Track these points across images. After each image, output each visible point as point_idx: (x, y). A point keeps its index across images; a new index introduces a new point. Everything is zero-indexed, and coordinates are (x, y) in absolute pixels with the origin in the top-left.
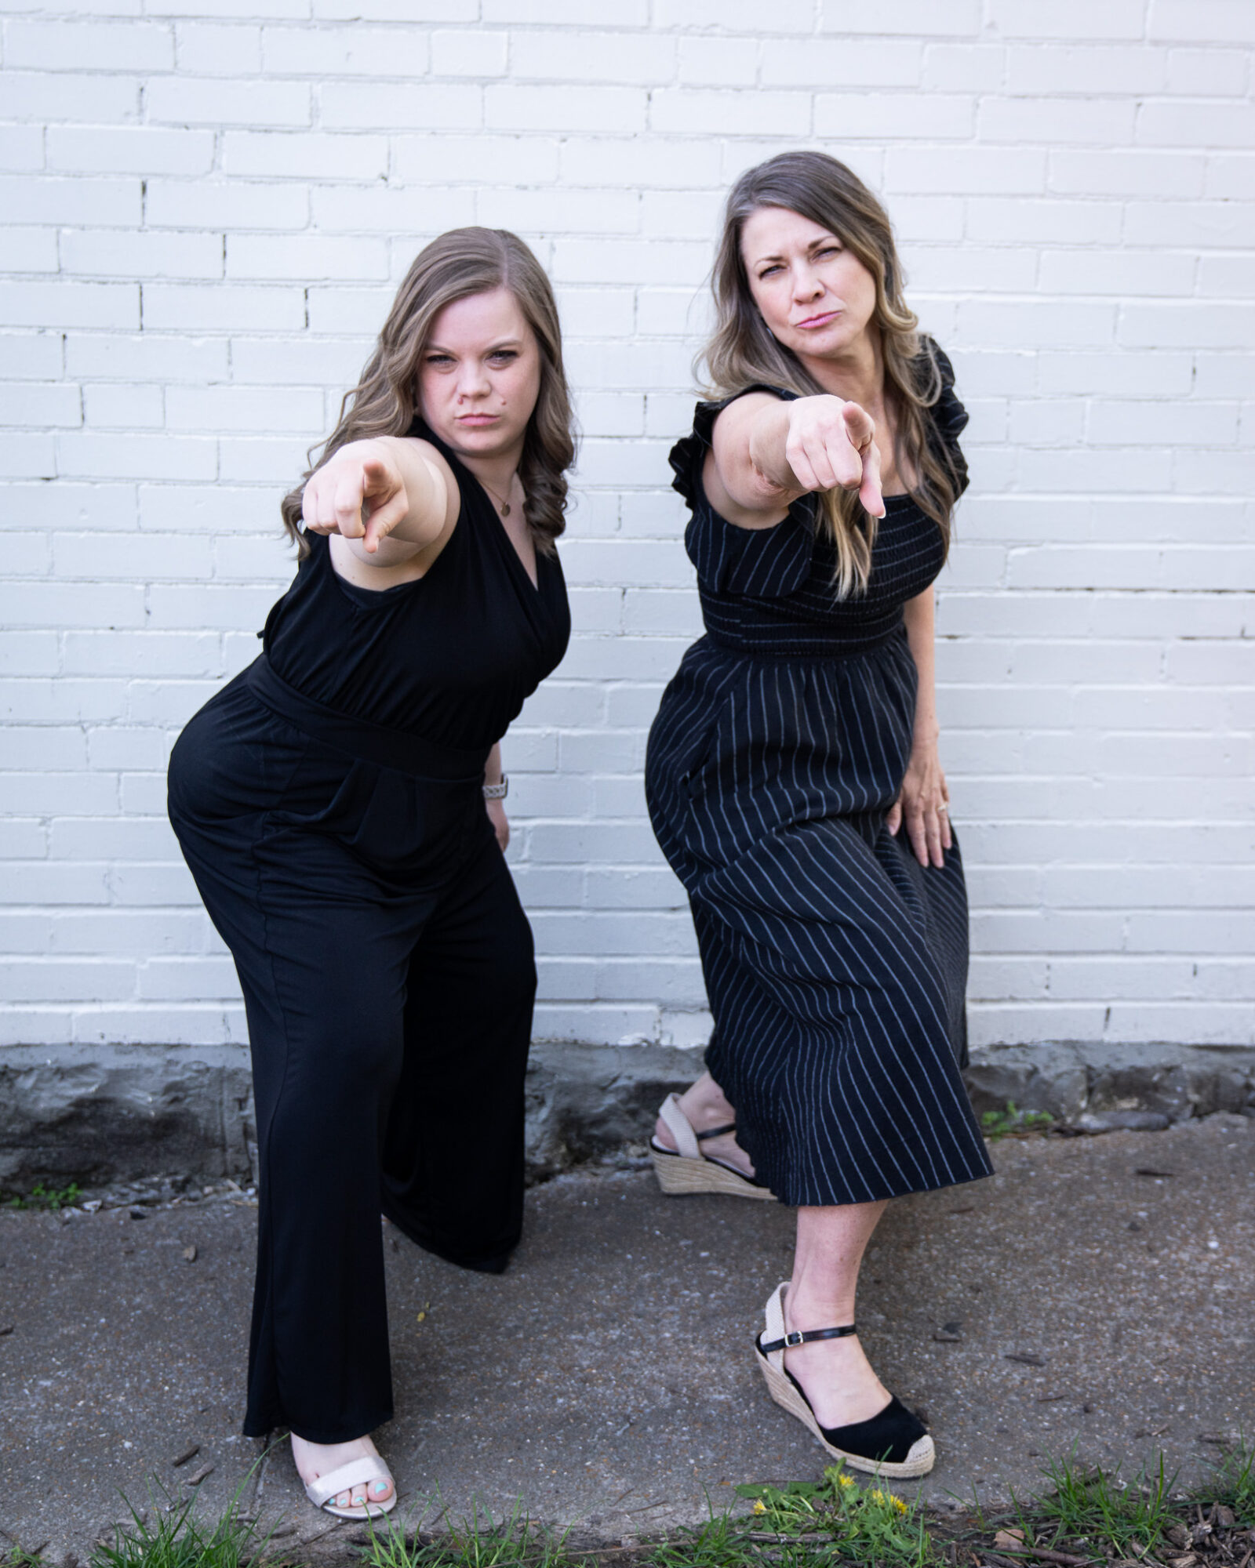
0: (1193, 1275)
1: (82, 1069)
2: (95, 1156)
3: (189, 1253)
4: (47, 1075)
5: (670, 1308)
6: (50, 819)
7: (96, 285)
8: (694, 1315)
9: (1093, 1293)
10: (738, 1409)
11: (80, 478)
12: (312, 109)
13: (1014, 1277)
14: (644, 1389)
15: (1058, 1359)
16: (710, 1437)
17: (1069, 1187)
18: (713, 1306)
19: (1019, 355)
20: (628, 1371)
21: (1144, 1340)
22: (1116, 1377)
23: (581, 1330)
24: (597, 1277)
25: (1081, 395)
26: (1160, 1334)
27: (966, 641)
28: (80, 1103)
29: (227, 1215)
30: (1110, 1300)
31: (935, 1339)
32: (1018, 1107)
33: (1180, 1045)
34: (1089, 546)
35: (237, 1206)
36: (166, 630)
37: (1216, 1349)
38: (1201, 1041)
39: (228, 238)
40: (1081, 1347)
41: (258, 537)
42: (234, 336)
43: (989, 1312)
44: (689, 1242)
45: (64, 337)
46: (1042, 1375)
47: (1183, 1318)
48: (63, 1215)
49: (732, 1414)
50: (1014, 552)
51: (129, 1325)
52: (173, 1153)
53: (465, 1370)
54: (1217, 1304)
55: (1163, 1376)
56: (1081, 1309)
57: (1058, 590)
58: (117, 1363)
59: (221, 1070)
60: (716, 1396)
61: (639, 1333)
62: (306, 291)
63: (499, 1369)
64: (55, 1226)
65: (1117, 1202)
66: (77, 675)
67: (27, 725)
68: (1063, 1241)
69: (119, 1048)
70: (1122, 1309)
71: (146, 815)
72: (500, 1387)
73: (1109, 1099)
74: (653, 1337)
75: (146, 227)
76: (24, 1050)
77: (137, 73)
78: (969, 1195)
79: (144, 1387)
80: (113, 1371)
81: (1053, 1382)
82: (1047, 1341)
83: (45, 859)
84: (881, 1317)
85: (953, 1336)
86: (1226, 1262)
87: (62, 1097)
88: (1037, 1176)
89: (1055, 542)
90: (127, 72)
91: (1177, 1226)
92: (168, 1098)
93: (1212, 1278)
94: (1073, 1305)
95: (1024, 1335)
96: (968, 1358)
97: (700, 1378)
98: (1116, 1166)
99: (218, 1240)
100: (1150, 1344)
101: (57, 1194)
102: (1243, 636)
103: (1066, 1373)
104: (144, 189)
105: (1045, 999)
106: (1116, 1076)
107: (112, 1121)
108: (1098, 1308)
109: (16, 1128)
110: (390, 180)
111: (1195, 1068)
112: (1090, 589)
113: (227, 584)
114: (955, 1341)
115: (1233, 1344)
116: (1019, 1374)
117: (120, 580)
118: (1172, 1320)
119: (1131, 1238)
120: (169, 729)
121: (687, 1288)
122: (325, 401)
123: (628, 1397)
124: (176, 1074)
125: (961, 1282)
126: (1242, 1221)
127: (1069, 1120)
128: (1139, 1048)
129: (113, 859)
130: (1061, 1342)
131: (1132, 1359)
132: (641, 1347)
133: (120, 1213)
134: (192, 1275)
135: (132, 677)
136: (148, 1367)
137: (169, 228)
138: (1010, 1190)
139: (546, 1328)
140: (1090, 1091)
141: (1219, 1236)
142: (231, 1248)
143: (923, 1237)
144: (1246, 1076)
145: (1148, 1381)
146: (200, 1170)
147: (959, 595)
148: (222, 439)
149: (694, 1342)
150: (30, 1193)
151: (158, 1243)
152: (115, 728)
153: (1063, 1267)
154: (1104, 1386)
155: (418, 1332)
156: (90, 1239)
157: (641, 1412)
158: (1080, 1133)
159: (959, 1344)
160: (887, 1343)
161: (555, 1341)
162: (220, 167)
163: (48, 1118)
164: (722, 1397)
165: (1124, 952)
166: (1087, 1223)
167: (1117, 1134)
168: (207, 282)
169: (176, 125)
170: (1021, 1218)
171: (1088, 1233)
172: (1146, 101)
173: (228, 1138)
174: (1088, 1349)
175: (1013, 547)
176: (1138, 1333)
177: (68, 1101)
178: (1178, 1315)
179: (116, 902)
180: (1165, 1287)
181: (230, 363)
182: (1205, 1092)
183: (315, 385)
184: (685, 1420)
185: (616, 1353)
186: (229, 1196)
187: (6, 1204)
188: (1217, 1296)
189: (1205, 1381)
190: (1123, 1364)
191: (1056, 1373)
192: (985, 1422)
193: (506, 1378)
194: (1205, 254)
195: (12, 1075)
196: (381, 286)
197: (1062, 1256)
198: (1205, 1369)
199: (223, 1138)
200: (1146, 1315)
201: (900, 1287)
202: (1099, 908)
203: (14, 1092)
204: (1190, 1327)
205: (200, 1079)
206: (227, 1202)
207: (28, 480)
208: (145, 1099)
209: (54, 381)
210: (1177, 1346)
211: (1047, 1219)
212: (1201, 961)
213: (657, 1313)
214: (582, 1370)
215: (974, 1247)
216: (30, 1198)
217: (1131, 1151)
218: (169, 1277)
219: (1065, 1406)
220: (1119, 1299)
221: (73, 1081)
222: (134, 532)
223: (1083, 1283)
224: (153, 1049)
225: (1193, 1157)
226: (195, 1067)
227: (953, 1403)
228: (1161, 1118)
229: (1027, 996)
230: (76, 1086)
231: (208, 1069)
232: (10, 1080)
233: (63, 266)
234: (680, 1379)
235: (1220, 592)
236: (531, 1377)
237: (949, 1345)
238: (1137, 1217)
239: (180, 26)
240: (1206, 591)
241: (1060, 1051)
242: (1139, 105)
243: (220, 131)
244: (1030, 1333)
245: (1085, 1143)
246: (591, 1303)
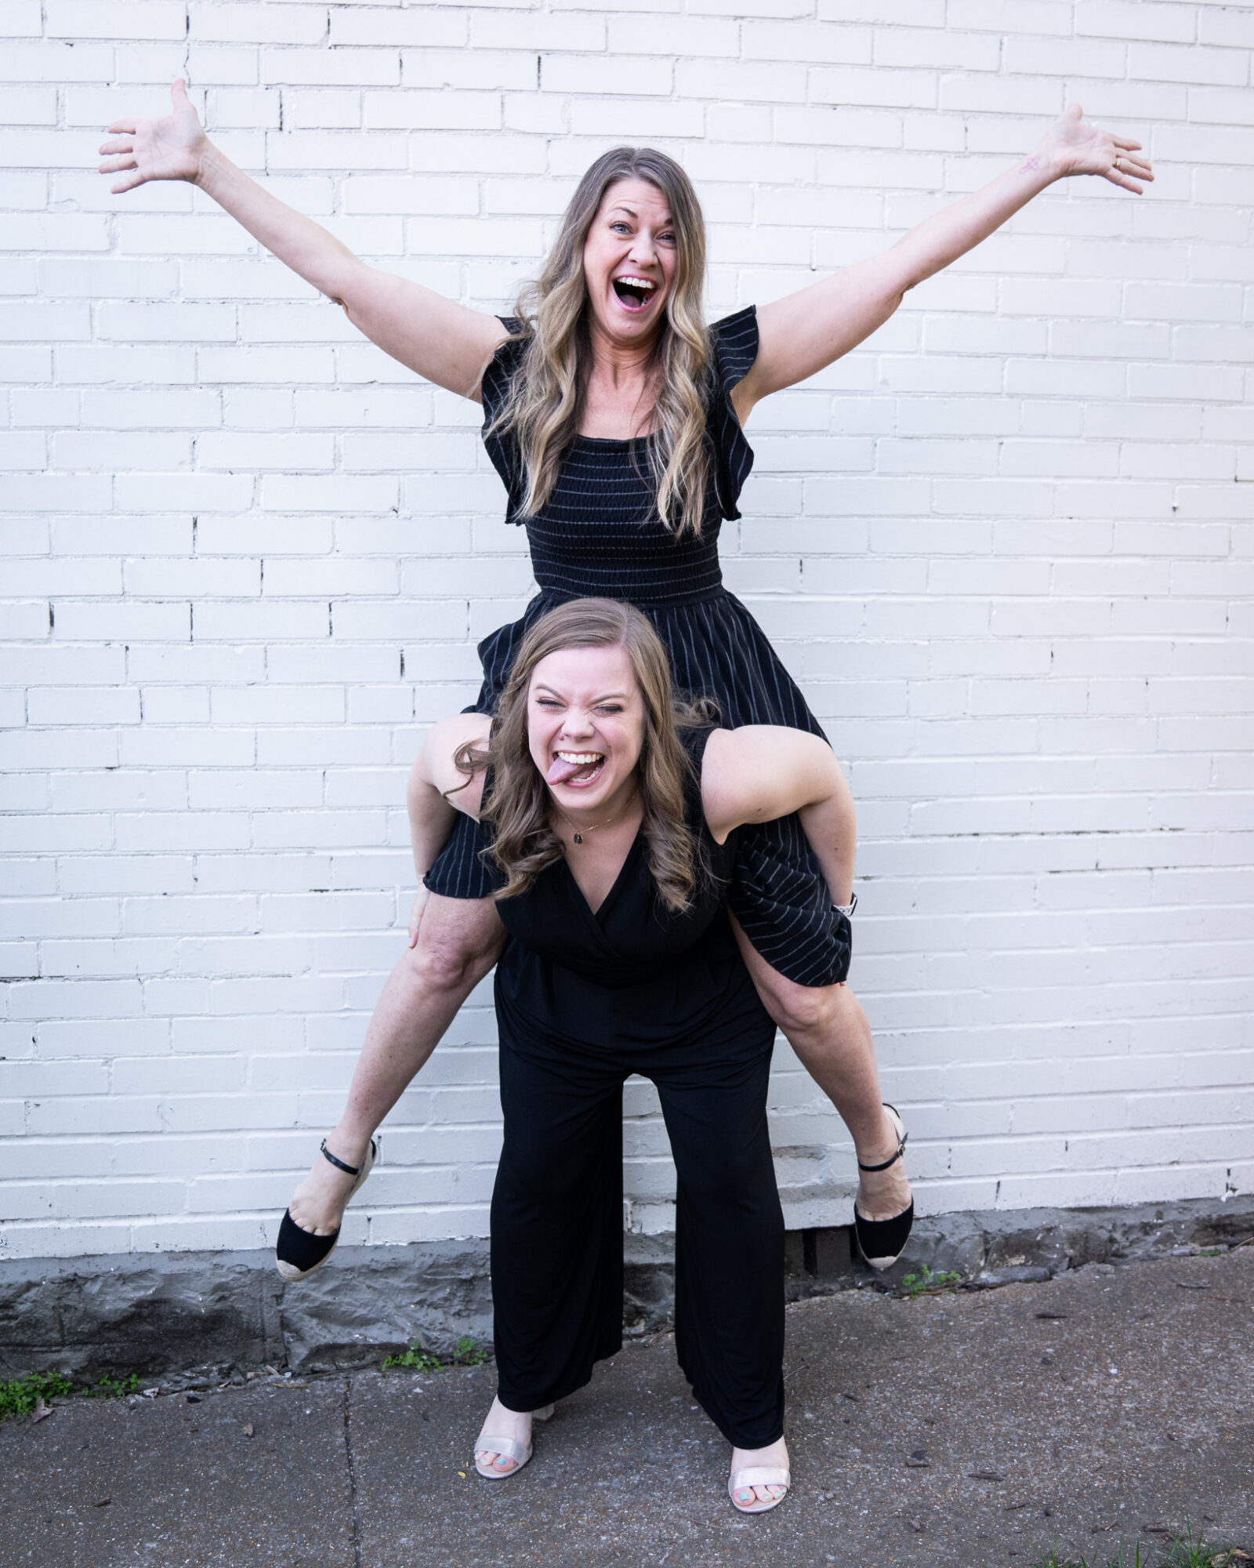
0: (1104, 1396)
1: (141, 1275)
2: (153, 1350)
3: (248, 1429)
4: (111, 1280)
5: (676, 1455)
6: (112, 1060)
7: (154, 604)
8: (699, 1459)
9: (1027, 1418)
10: (756, 1535)
11: (139, 767)
12: (335, 455)
13: (958, 1410)
14: (672, 1524)
15: (1013, 1474)
16: (740, 1560)
17: (985, 1333)
18: (713, 1451)
19: (915, 644)
20: (655, 1510)
21: (1078, 1454)
22: (1063, 1485)
23: (605, 1478)
24: (608, 1433)
25: (965, 676)
26: (1090, 1447)
27: (880, 880)
28: (140, 1304)
29: (272, 1396)
30: (1042, 1423)
31: (907, 1465)
32: (930, 1269)
33: (1056, 1209)
34: (975, 799)
35: (278, 1388)
36: (211, 894)
37: (1138, 1456)
38: (1072, 1205)
39: (264, 561)
40: (1029, 1463)
41: (289, 812)
42: (269, 644)
43: (946, 1440)
44: (679, 1399)
45: (127, 648)
46: (1002, 1488)
47: (1105, 1432)
48: (128, 1401)
49: (753, 1540)
50: (915, 806)
51: (211, 1493)
52: (219, 1344)
53: (515, 1517)
54: (1129, 1419)
55: (1101, 1481)
56: (1020, 1432)
57: (951, 836)
58: (209, 1525)
59: (261, 1271)
60: (736, 1526)
61: (656, 1477)
62: (330, 605)
63: (543, 1515)
64: (123, 1411)
65: (1027, 1343)
66: (135, 935)
67: (92, 979)
68: (991, 1377)
69: (171, 1255)
70: (1054, 1429)
71: (194, 1053)
72: (549, 1530)
73: (1002, 1258)
74: (669, 1480)
75: (196, 555)
76: (91, 1259)
77: (190, 429)
78: (905, 1345)
79: (238, 1545)
80: (207, 1532)
81: (1014, 1493)
82: (999, 1460)
83: (107, 1094)
84: (857, 1450)
85: (922, 1462)
86: (1127, 1384)
87: (124, 1300)
88: (955, 1325)
89: (947, 796)
90: (184, 429)
91: (1081, 1358)
92: (216, 1297)
93: (1120, 1399)
94: (1012, 1429)
95: (979, 1457)
96: (939, 1479)
97: (717, 1511)
98: (1018, 1313)
99: (269, 1417)
100: (1084, 1456)
101: (120, 1384)
102: (1097, 869)
103: (1022, 1485)
104: (195, 523)
105: (948, 1177)
106: (1007, 1238)
107: (167, 1319)
108: (1034, 1430)
109: (85, 1327)
110: (399, 513)
111: (1069, 1227)
112: (976, 835)
113: (263, 854)
114: (925, 1466)
115: (1150, 1451)
116: (984, 1489)
117: (172, 852)
118: (1097, 1435)
119: (1046, 1371)
120: (213, 979)
121: (687, 1437)
122: (346, 696)
123: (661, 1531)
124: (222, 1276)
125: (916, 1417)
126: (1131, 1350)
127: (972, 1277)
128: (1024, 1213)
129: (166, 1093)
130: (1011, 1459)
131: (1073, 1469)
132: (661, 1489)
133: (177, 1397)
134: (254, 1448)
135: (182, 935)
136: (237, 1528)
137: (216, 556)
138: (937, 1338)
139: (574, 1478)
140: (987, 1252)
141: (1117, 1364)
142: (282, 1424)
143: (875, 1382)
144: (1110, 1231)
145: (1089, 1486)
146: (242, 1358)
147: (873, 843)
148: (259, 730)
149: (705, 1482)
150: (97, 1383)
151: (218, 1422)
152: (167, 979)
153: (997, 1399)
154: (1056, 1494)
155: (465, 1487)
156: (157, 1421)
157: (676, 1543)
158: (982, 1287)
159: (927, 1469)
160: (868, 1471)
161: (585, 1488)
162: (258, 505)
163: (113, 1318)
164: (741, 1526)
165: (1009, 1134)
166: (1007, 1361)
167: (1012, 1286)
168: (246, 599)
169: (221, 471)
170: (952, 1361)
171: (1009, 1369)
172: (1005, 440)
173: (267, 1329)
174: (1036, 1465)
175: (915, 802)
176: (1071, 1448)
177: (130, 1303)
178: (1100, 1430)
179: (168, 1129)
180: (1083, 1409)
181: (266, 666)
182: (1078, 1247)
183: (337, 683)
184: (714, 1547)
185: (641, 1495)
186: (270, 1379)
187: (76, 1394)
188: (1127, 1412)
189: (1136, 1483)
190: (1067, 1474)
191: (1014, 1486)
192: (966, 1531)
193: (551, 1523)
194: (1056, 561)
195: (81, 1282)
196: (392, 599)
197: (994, 1390)
198: (1133, 1472)
199: (263, 1329)
200: (1074, 1433)
201: (867, 1425)
202: (989, 1099)
203: (83, 1296)
204: (1113, 1440)
205: (243, 1280)
206: (269, 1384)
207: (94, 769)
208: (197, 1299)
209: (117, 686)
210: (1106, 1456)
211: (973, 1360)
212: (1071, 1138)
213: (667, 1459)
214: (615, 1511)
215: (919, 1387)
216: (96, 1388)
217: (1027, 1300)
218: (235, 1450)
219: (1028, 1512)
220: (1049, 1421)
221: (133, 1285)
222: (184, 811)
223: (1017, 1410)
224: (201, 1255)
225: (1078, 1300)
226: (238, 1269)
227: (936, 1517)
228: (1042, 1271)
229: (932, 1176)
230: (135, 1289)
231: (249, 1271)
232: (79, 1286)
233: (126, 589)
234: (701, 1513)
235: (1078, 833)
236: (573, 1520)
237: (920, 1469)
238: (1047, 1353)
239: (226, 390)
240: (1067, 833)
241: (962, 1220)
242: (1002, 443)
243: (259, 475)
244: (983, 1455)
245: (988, 1295)
246: (608, 1454)
